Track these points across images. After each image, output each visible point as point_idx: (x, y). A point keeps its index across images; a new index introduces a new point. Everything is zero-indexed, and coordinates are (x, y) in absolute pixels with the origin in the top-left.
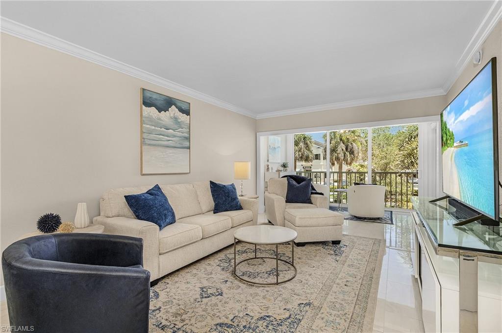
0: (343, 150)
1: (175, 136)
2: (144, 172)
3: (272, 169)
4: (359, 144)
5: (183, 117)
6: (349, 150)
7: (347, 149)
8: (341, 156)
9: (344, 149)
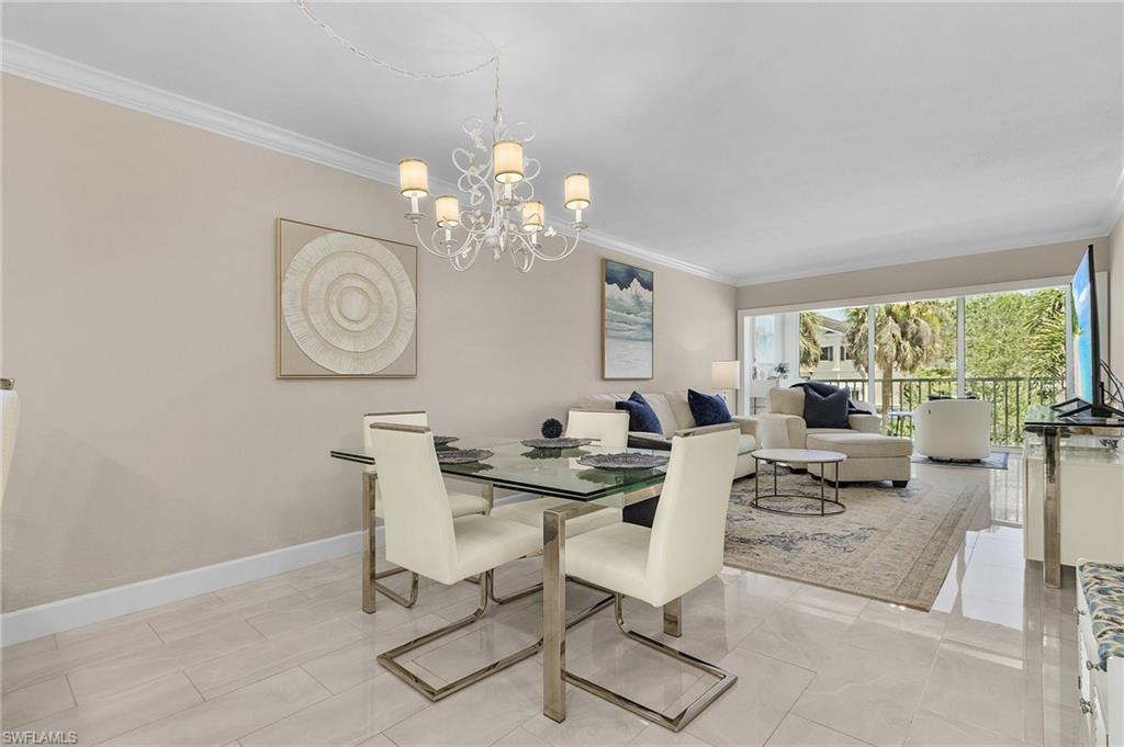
0: (894, 336)
1: (636, 323)
2: (606, 376)
3: (762, 373)
4: (936, 320)
5: (645, 294)
6: (910, 336)
7: (904, 334)
8: (891, 350)
9: (898, 334)
